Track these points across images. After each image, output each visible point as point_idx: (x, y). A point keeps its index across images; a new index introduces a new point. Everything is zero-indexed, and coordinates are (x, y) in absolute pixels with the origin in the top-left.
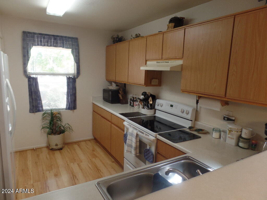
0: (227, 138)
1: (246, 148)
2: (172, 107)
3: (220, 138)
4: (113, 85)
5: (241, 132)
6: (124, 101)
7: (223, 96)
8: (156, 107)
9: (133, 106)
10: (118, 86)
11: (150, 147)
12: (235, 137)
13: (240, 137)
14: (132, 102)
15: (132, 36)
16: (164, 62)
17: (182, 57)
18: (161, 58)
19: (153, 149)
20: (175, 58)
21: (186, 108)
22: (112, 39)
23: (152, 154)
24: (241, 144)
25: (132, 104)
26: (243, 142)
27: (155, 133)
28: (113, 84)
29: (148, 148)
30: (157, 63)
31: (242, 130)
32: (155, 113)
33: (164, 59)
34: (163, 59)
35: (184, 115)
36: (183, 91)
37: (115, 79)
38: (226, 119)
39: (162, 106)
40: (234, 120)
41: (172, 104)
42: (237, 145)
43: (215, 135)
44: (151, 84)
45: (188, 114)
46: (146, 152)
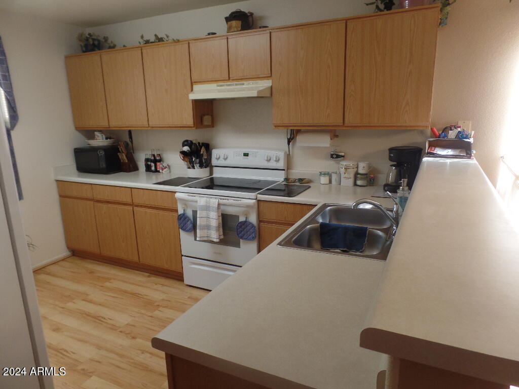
0: (342, 179)
1: (365, 185)
2: (248, 156)
3: (330, 182)
4: (98, 138)
5: (357, 168)
6: (131, 166)
7: (340, 124)
8: (214, 162)
9: (156, 171)
10: (110, 139)
11: (246, 218)
12: (352, 175)
13: (357, 174)
14: (153, 164)
15: (142, 37)
16: (233, 85)
17: (270, 75)
18: (228, 79)
19: (253, 219)
20: (256, 76)
21: (273, 154)
22: (80, 40)
23: (253, 226)
24: (359, 183)
25: (153, 168)
26: (361, 179)
27: (254, 194)
28: (98, 136)
29: (242, 219)
30: (218, 86)
31: (358, 165)
32: (211, 173)
33: (233, 80)
34: (231, 79)
35: (273, 164)
36: (276, 126)
37: (107, 124)
38: (335, 156)
39: (227, 158)
40: (343, 156)
41: (246, 151)
42: (355, 184)
43: (324, 180)
44: (202, 124)
45: (277, 161)
46: (241, 227)
